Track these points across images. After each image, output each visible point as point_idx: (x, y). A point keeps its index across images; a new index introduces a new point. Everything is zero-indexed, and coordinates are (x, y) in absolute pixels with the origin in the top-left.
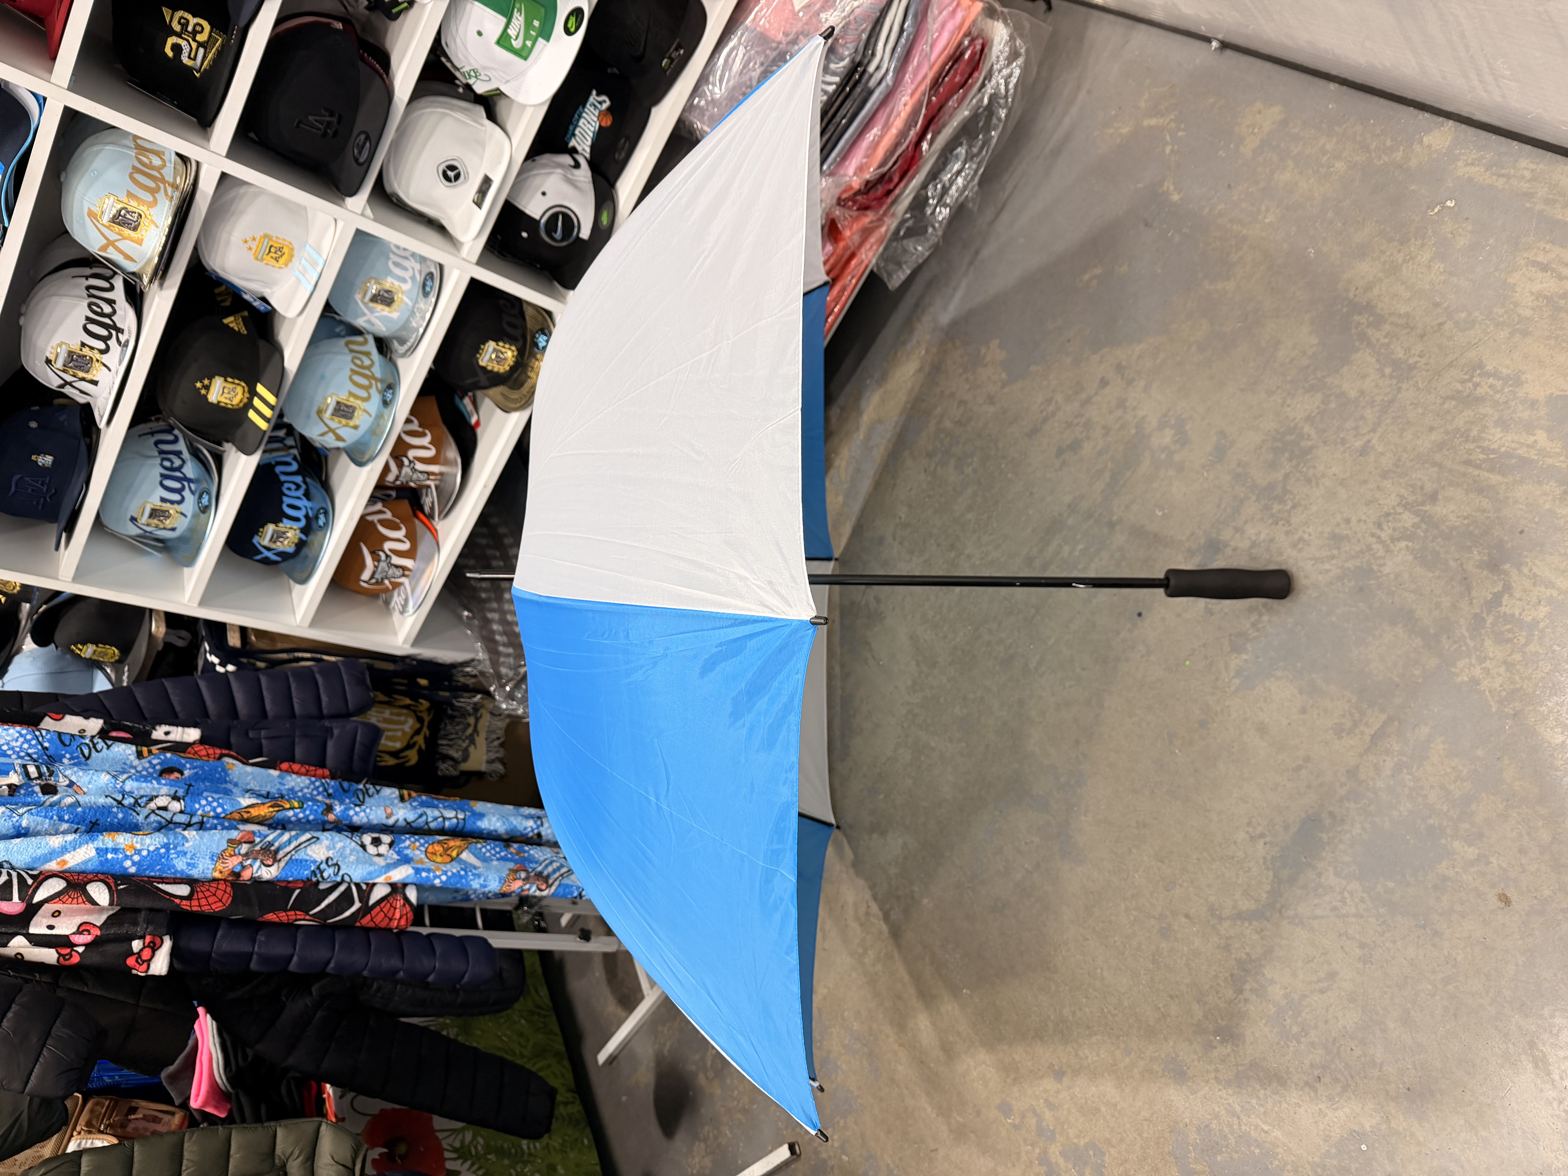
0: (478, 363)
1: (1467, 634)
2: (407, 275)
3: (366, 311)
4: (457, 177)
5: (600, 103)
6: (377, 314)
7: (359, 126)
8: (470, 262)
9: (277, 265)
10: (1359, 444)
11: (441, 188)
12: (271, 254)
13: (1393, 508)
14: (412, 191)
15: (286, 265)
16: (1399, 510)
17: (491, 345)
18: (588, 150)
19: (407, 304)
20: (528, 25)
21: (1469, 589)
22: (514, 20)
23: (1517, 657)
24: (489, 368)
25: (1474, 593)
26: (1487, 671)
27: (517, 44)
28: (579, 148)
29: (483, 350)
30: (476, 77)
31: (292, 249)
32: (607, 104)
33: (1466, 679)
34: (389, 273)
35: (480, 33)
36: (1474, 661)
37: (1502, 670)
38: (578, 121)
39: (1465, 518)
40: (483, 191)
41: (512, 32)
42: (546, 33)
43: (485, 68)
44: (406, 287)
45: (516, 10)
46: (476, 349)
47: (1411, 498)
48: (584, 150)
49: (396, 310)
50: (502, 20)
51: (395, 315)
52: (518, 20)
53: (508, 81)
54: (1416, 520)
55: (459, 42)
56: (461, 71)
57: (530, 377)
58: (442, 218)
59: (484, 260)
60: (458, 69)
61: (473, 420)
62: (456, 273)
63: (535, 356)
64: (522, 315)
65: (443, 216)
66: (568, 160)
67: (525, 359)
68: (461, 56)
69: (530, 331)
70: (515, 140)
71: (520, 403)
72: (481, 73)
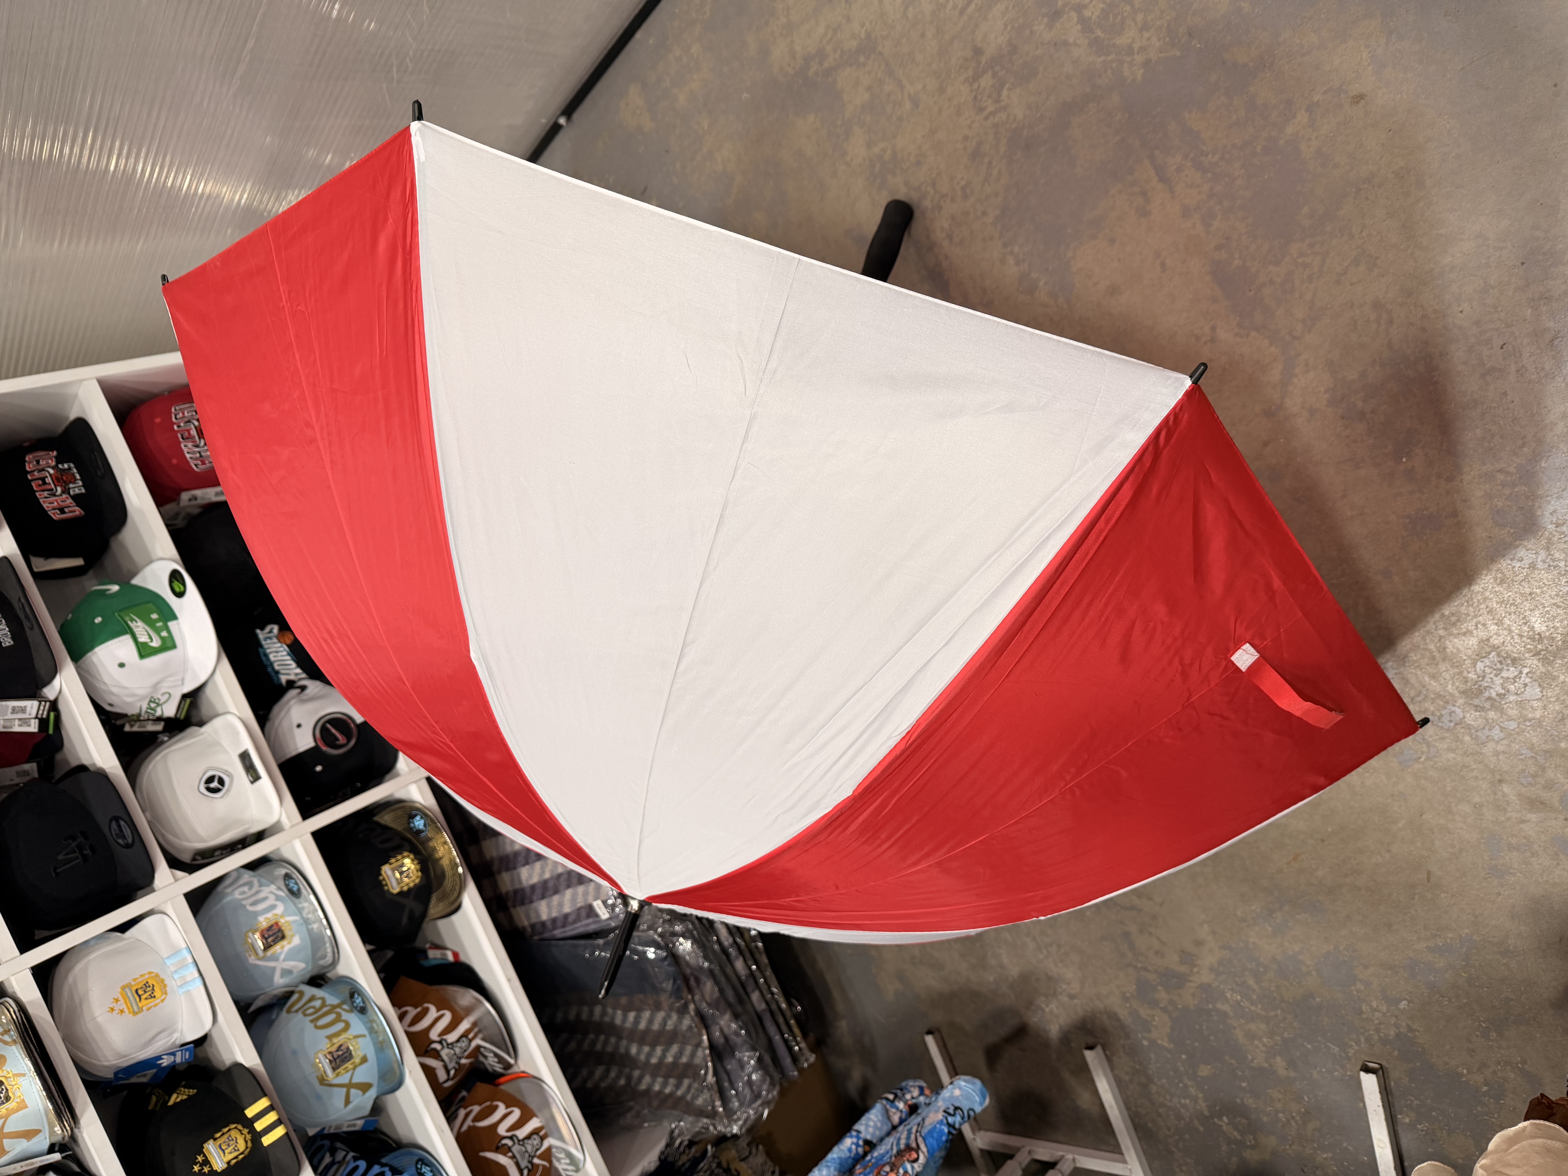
0: (392, 894)
1: (1103, 58)
2: (271, 901)
3: (271, 964)
4: (221, 782)
6: (282, 957)
7: (102, 820)
8: (297, 824)
9: (158, 1001)
10: (908, 106)
11: (220, 803)
12: (143, 997)
13: (972, 91)
14: (202, 831)
15: (166, 993)
16: (976, 86)
17: (386, 869)
18: (299, 671)
19: (295, 921)
20: (151, 623)
21: (1066, 43)
22: (135, 630)
23: (1140, 17)
24: (405, 889)
25: (1071, 40)
26: (1142, 49)
27: (156, 643)
28: (292, 677)
29: (384, 879)
30: (158, 705)
31: (157, 976)
33: (1141, 71)
34: (256, 914)
35: (122, 665)
36: (1129, 59)
37: (1146, 35)
38: (268, 659)
39: (1006, 26)
40: (249, 768)
41: (143, 639)
42: (169, 615)
43: (155, 686)
44: (280, 909)
45: (129, 623)
46: (379, 885)
47: (970, 72)
48: (296, 674)
49: (293, 936)
50: (127, 639)
51: (296, 941)
52: (140, 628)
53: (183, 679)
54: (990, 73)
55: (114, 690)
56: (143, 712)
57: (440, 858)
58: (249, 828)
59: (306, 812)
60: (139, 715)
61: (450, 957)
62: (298, 845)
63: (429, 839)
64: (386, 828)
65: (247, 826)
66: (293, 692)
67: (424, 852)
68: (128, 700)
69: (404, 829)
70: (233, 709)
71: (457, 888)
72: (157, 695)
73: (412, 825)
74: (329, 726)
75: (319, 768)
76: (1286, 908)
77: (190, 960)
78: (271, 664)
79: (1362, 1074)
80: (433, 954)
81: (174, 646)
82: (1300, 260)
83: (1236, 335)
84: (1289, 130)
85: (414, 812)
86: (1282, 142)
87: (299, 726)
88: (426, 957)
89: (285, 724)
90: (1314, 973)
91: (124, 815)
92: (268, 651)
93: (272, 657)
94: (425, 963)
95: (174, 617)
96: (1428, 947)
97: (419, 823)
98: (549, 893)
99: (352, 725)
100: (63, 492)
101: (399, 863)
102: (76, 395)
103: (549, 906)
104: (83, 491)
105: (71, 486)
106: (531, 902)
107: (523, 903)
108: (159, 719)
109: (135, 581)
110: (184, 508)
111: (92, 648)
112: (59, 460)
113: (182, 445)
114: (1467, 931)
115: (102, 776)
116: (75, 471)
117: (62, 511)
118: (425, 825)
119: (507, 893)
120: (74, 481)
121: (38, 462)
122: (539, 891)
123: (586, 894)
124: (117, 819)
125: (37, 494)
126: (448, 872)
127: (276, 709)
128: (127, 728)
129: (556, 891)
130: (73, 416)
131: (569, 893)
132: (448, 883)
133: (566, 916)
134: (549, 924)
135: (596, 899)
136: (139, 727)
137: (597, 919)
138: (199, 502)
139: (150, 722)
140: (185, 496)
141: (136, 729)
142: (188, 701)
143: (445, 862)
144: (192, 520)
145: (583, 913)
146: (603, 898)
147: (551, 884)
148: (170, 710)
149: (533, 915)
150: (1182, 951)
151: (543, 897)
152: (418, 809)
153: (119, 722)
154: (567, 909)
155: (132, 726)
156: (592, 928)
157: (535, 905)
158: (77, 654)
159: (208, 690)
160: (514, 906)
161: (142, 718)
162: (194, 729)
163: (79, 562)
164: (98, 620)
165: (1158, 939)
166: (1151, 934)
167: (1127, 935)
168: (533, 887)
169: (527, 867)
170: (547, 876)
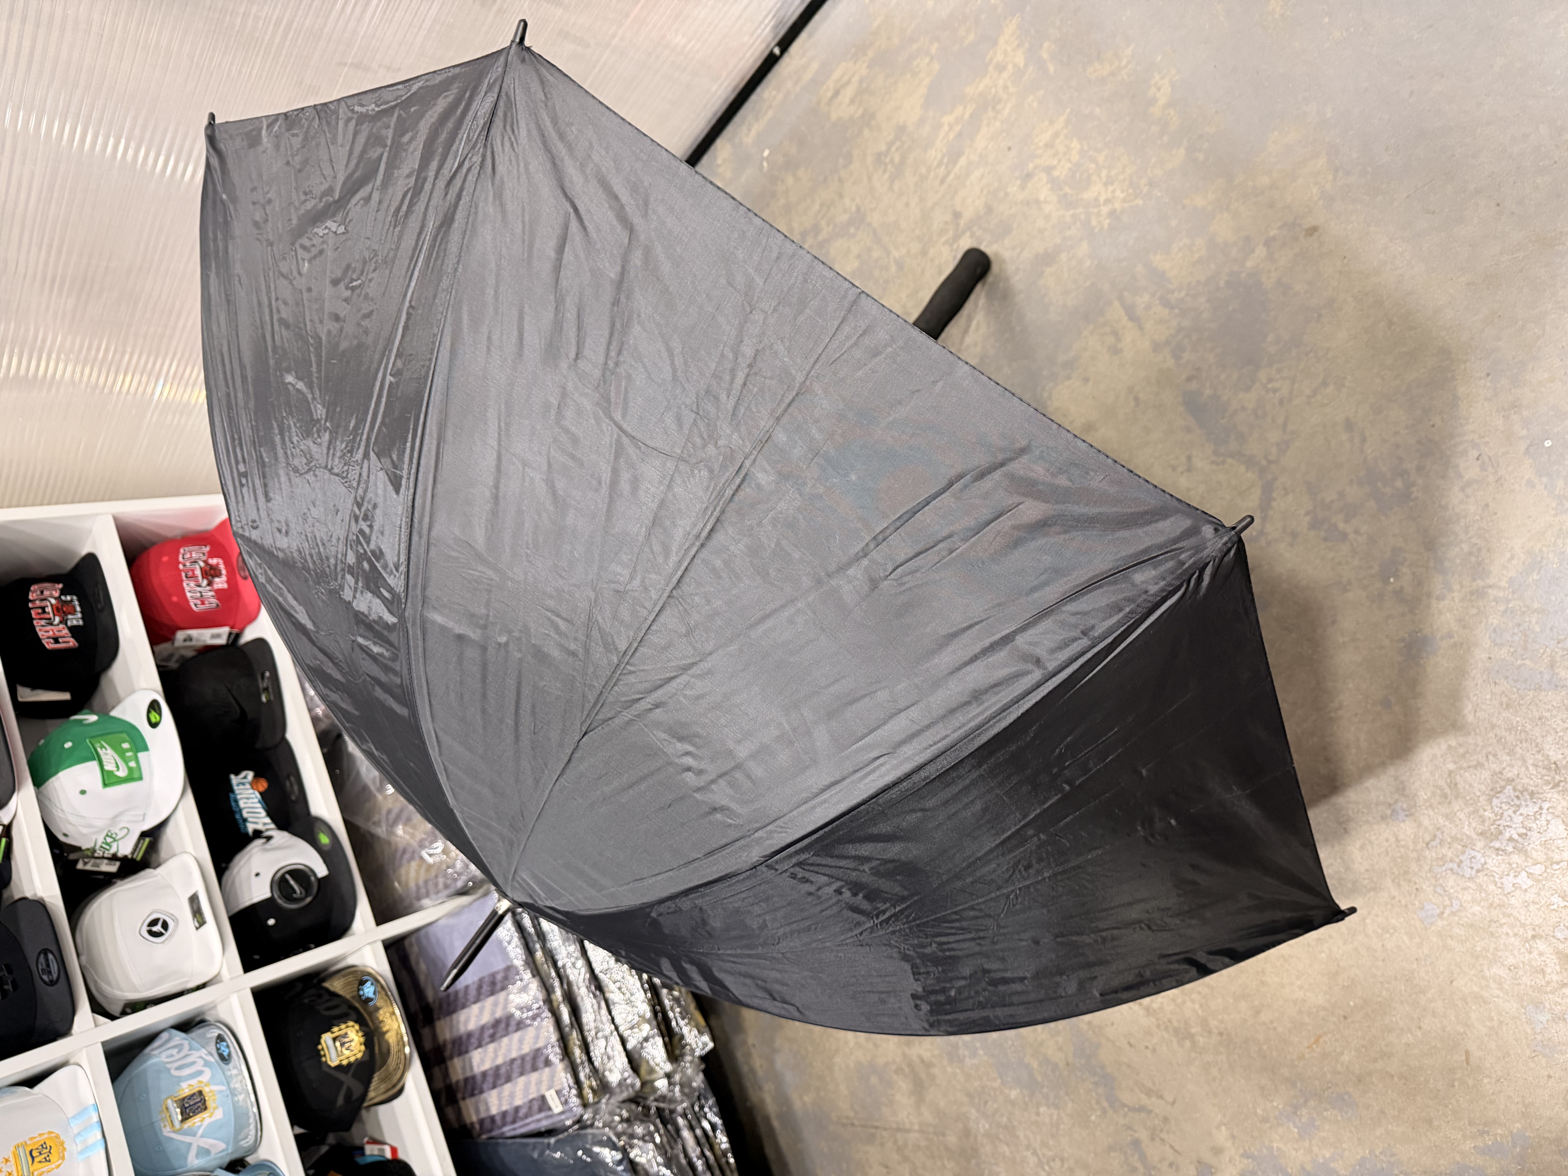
0: (329, 1066)
1: (1071, 212)
2: (199, 1066)
3: (188, 1139)
5: (245, 778)
6: (200, 1132)
7: (31, 952)
8: (238, 976)
9: (53, 1166)
10: (893, 269)
11: (160, 950)
12: (36, 1160)
13: (951, 251)
14: (135, 980)
15: (63, 1158)
16: (955, 246)
17: (326, 1038)
19: (221, 1091)
20: (121, 753)
21: (1037, 202)
22: (103, 757)
23: (1104, 173)
24: (345, 1062)
25: (1042, 198)
26: (1107, 201)
27: (122, 773)
30: (115, 840)
31: (57, 1137)
32: (250, 775)
33: (1107, 221)
34: (180, 1079)
35: (83, 792)
36: (1096, 210)
37: (1110, 188)
38: (238, 805)
39: (982, 191)
40: (197, 912)
41: (109, 767)
42: (140, 745)
43: (114, 819)
44: (206, 1077)
46: (317, 1055)
47: (951, 234)
49: (215, 1109)
50: (92, 766)
51: (218, 1115)
52: (108, 755)
53: (144, 814)
54: (968, 234)
55: (72, 819)
56: (97, 847)
57: (387, 1031)
58: (188, 982)
59: (249, 965)
60: (94, 851)
61: (388, 1155)
62: (234, 1000)
63: (377, 1009)
64: (334, 995)
65: (185, 979)
66: (258, 842)
67: (370, 1024)
68: (85, 831)
69: (353, 997)
70: (190, 849)
71: (401, 1066)
72: (115, 829)
73: (361, 993)
74: (288, 877)
75: (271, 922)
76: (1312, 1103)
77: (95, 1119)
78: (240, 811)
80: (371, 1150)
81: (140, 778)
82: (1270, 386)
83: (1213, 462)
84: (1249, 264)
85: (365, 978)
86: (1243, 275)
87: (257, 875)
88: (363, 1154)
89: (243, 873)
91: (54, 948)
92: (239, 797)
93: (242, 804)
94: (361, 1161)
95: (146, 748)
96: (1475, 1148)
97: (368, 990)
98: (500, 1082)
99: (313, 878)
100: (61, 622)
101: (342, 1032)
102: (90, 531)
103: (500, 1098)
104: (81, 623)
105: (70, 617)
106: (482, 1092)
107: (472, 1095)
108: (114, 858)
109: (115, 713)
110: (178, 649)
111: (56, 773)
112: (63, 592)
113: (185, 584)
114: (1518, 1125)
115: (40, 905)
116: (77, 603)
117: (56, 640)
118: (374, 993)
119: (457, 1082)
120: (74, 612)
121: (42, 592)
122: (490, 1079)
123: (539, 1082)
124: (45, 952)
125: (35, 622)
126: (394, 1049)
127: (237, 858)
128: (80, 866)
129: (508, 1079)
130: (84, 552)
131: (522, 1080)
132: (392, 1061)
133: (517, 1109)
134: (498, 1119)
135: (549, 1089)
136: (93, 866)
137: (550, 1113)
138: (193, 643)
139: (105, 861)
140: (180, 635)
141: (89, 867)
142: (147, 840)
143: (391, 1038)
144: (185, 662)
145: (536, 1106)
146: (558, 1088)
147: (503, 1071)
148: (125, 848)
149: (482, 1108)
150: (1199, 1162)
151: (494, 1087)
152: (369, 974)
153: (72, 857)
154: (518, 1102)
155: (85, 863)
156: (544, 1124)
157: (485, 1095)
158: (40, 778)
159: (170, 832)
160: (464, 1098)
161: (96, 855)
162: (148, 871)
163: (66, 696)
164: (68, 745)
165: (1172, 1147)
166: (1162, 1140)
167: (1136, 1143)
168: (484, 1074)
169: (480, 1050)
170: (500, 1061)
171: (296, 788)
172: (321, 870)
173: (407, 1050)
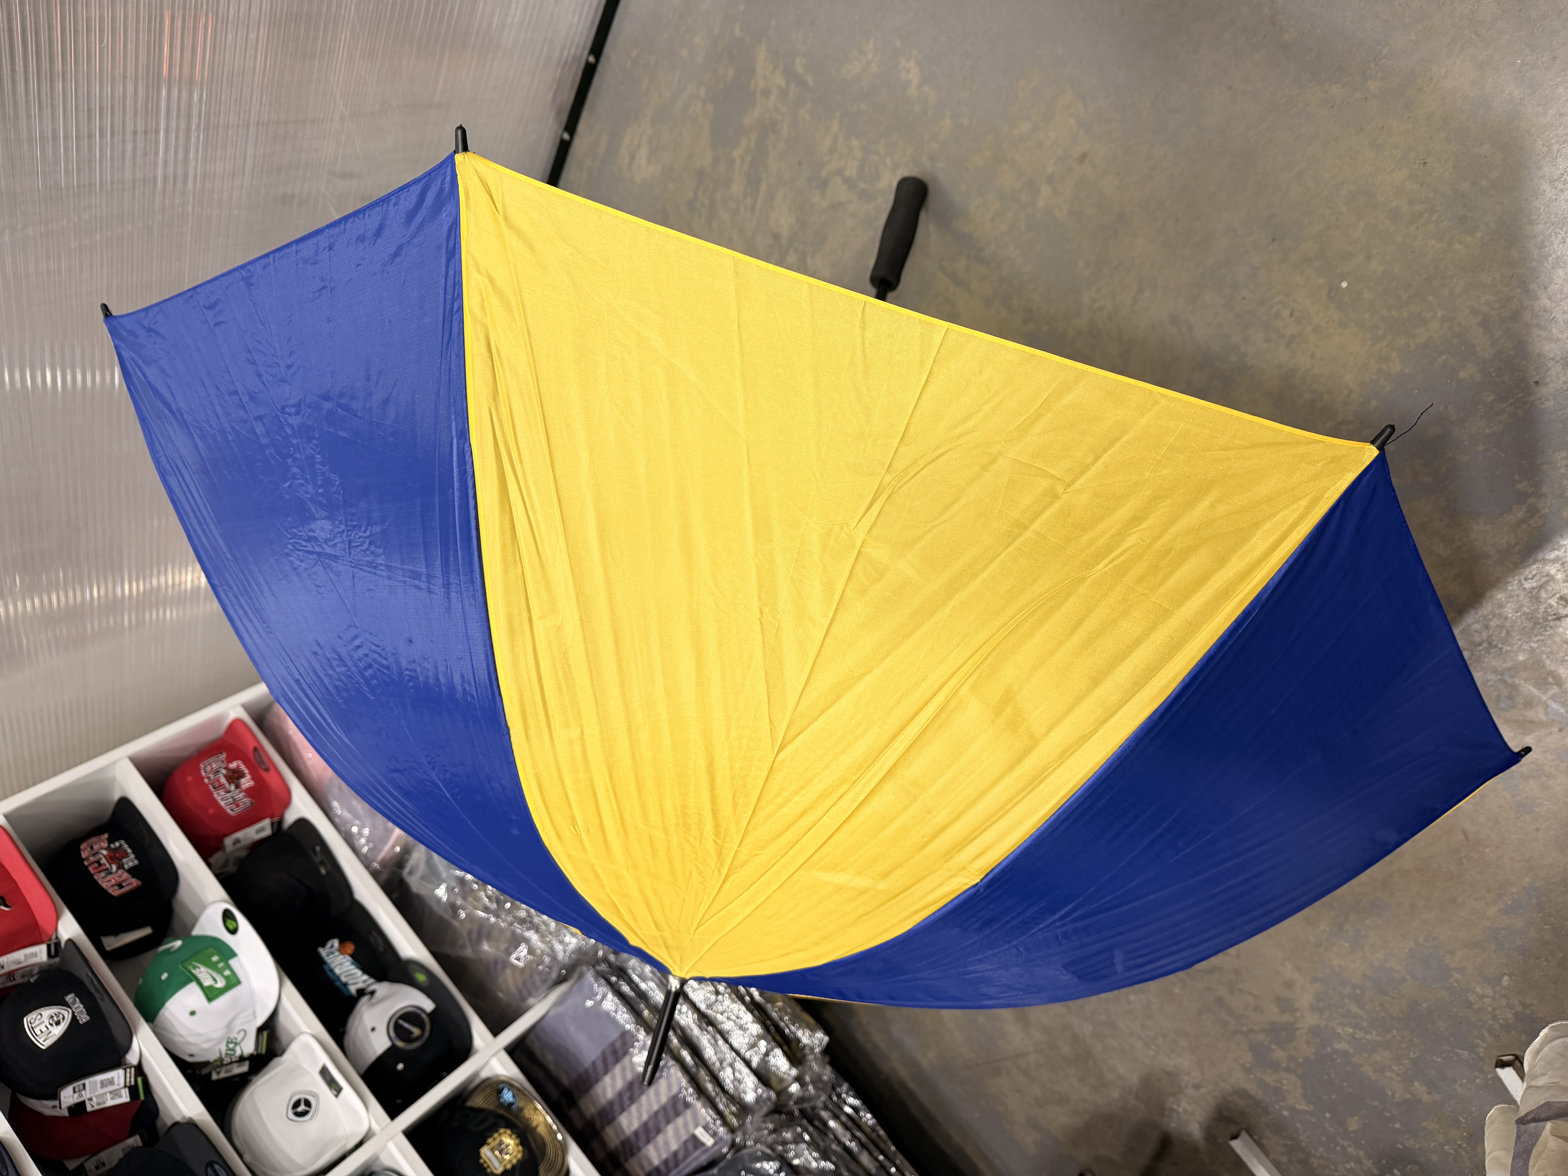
4: (308, 1103)
5: (332, 946)
7: (199, 1169)
8: (387, 1126)
11: (311, 1126)
18: (365, 977)
27: (221, 984)
28: (361, 985)
29: (485, 1162)
30: (236, 1044)
32: (336, 943)
35: (193, 1013)
40: (331, 1083)
41: (207, 982)
42: (228, 953)
43: (229, 1026)
45: (193, 971)
46: (481, 1169)
48: (364, 981)
50: (193, 987)
52: (204, 974)
53: (254, 1013)
55: (191, 1039)
56: (223, 1055)
57: (537, 1126)
58: (345, 1145)
59: (393, 1112)
60: (221, 1060)
62: (391, 1146)
63: (521, 1110)
64: (479, 1110)
65: (342, 1143)
66: (365, 999)
67: (520, 1125)
68: (206, 1046)
69: (496, 1107)
70: (304, 1028)
71: (560, 1152)
72: (234, 1035)
73: (502, 1100)
74: (401, 1022)
75: (400, 1066)
78: (338, 978)
79: (1499, 1070)
81: (238, 982)
85: (501, 1086)
86: (1039, 216)
87: (373, 1029)
89: (360, 1032)
90: (1408, 977)
91: (217, 1159)
92: (333, 966)
93: (337, 971)
95: (233, 954)
96: (1499, 910)
97: (508, 1096)
98: (652, 1135)
99: (424, 1016)
100: (118, 868)
101: (497, 1141)
102: (114, 778)
103: (657, 1149)
104: (136, 862)
105: (125, 860)
106: (639, 1149)
107: (633, 1154)
108: (242, 1059)
109: (196, 932)
110: (231, 853)
111: (163, 1004)
112: (111, 841)
113: (216, 796)
114: (1527, 880)
115: (191, 1125)
116: (126, 846)
117: (120, 886)
118: (514, 1096)
119: (616, 1148)
120: (126, 855)
121: (92, 848)
122: (642, 1136)
123: (686, 1125)
124: (211, 1164)
125: (96, 877)
126: (548, 1139)
127: (351, 1019)
128: (215, 1077)
129: (658, 1131)
130: (116, 796)
131: (670, 1129)
132: (550, 1151)
133: (675, 1154)
134: (663, 1168)
135: (696, 1127)
136: (226, 1072)
137: (704, 1148)
138: (243, 843)
139: (235, 1065)
140: (228, 841)
141: (223, 1075)
142: (265, 1034)
143: (542, 1130)
144: (242, 863)
145: (690, 1146)
146: (703, 1123)
147: (651, 1125)
148: (248, 1047)
149: (645, 1163)
150: (1277, 999)
151: (648, 1141)
152: (503, 1082)
153: (204, 1072)
154: (674, 1147)
155: (218, 1073)
156: (704, 1159)
157: (643, 1151)
158: (151, 1015)
159: (282, 1018)
160: (627, 1160)
161: (225, 1062)
162: (276, 1060)
163: (147, 931)
164: (165, 976)
165: (1250, 994)
166: (1241, 991)
167: (1220, 1000)
168: (636, 1133)
169: (625, 1114)
170: (645, 1117)
171: (380, 940)
172: (428, 1005)
173: (559, 1137)
